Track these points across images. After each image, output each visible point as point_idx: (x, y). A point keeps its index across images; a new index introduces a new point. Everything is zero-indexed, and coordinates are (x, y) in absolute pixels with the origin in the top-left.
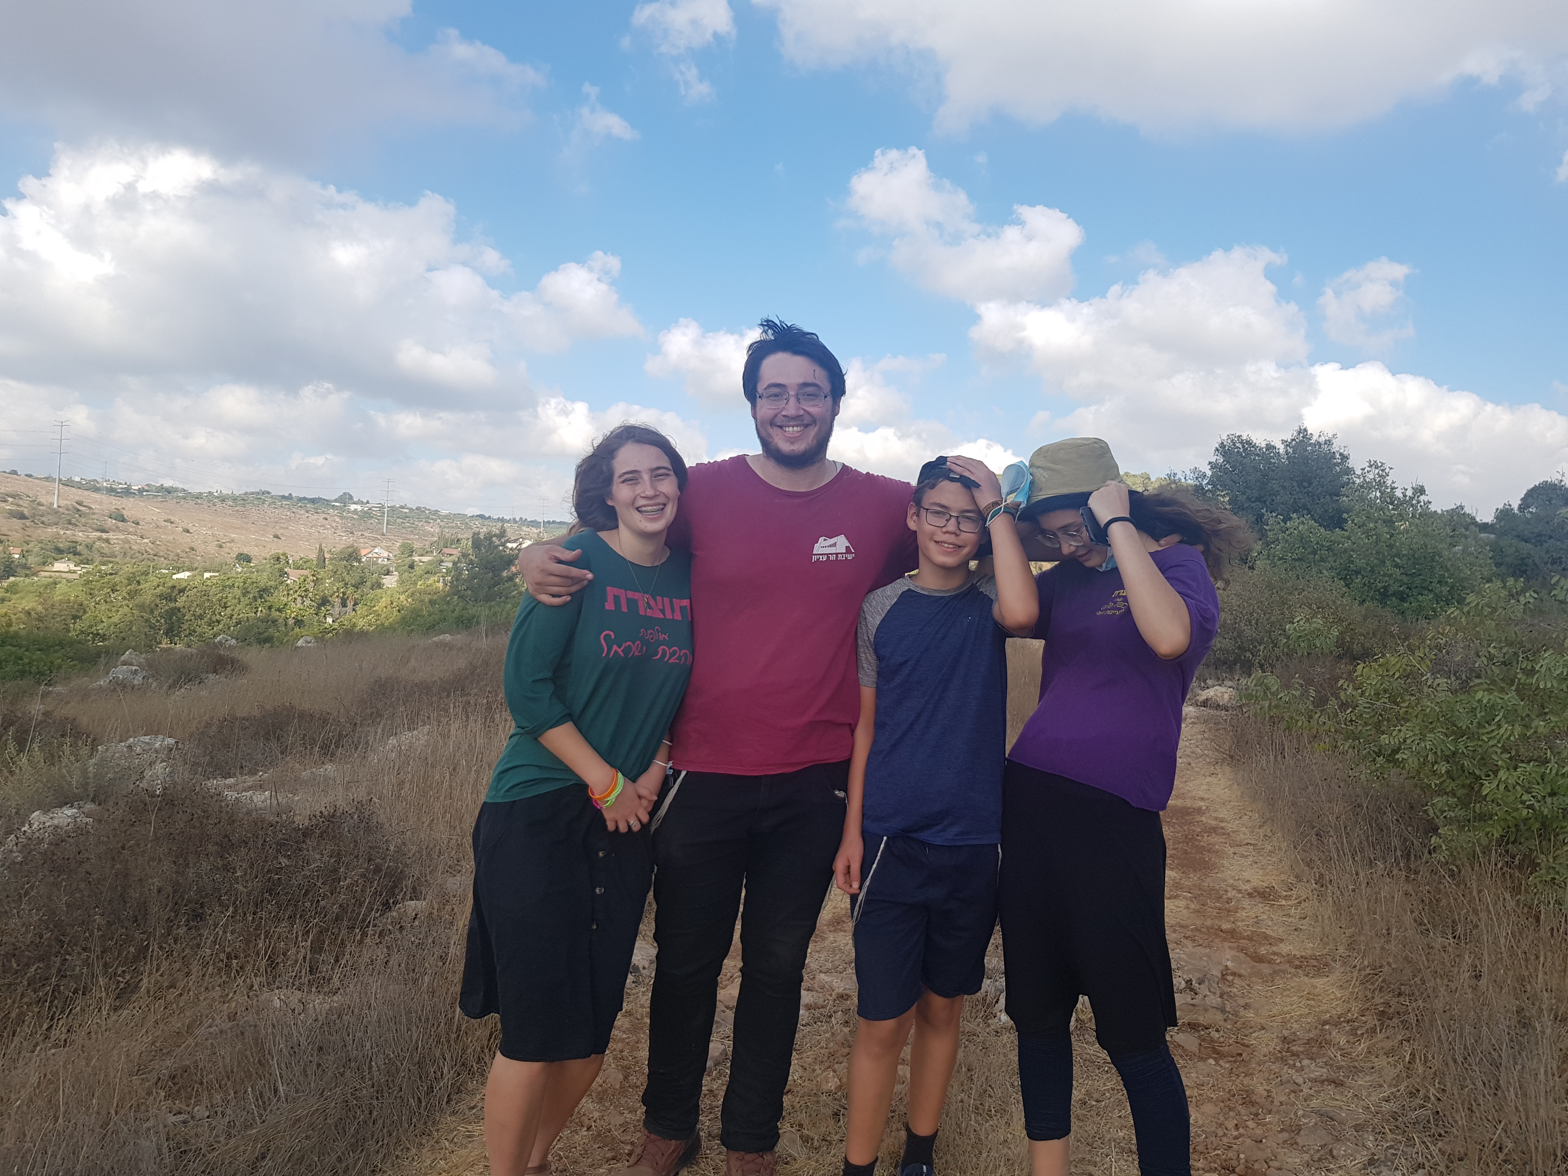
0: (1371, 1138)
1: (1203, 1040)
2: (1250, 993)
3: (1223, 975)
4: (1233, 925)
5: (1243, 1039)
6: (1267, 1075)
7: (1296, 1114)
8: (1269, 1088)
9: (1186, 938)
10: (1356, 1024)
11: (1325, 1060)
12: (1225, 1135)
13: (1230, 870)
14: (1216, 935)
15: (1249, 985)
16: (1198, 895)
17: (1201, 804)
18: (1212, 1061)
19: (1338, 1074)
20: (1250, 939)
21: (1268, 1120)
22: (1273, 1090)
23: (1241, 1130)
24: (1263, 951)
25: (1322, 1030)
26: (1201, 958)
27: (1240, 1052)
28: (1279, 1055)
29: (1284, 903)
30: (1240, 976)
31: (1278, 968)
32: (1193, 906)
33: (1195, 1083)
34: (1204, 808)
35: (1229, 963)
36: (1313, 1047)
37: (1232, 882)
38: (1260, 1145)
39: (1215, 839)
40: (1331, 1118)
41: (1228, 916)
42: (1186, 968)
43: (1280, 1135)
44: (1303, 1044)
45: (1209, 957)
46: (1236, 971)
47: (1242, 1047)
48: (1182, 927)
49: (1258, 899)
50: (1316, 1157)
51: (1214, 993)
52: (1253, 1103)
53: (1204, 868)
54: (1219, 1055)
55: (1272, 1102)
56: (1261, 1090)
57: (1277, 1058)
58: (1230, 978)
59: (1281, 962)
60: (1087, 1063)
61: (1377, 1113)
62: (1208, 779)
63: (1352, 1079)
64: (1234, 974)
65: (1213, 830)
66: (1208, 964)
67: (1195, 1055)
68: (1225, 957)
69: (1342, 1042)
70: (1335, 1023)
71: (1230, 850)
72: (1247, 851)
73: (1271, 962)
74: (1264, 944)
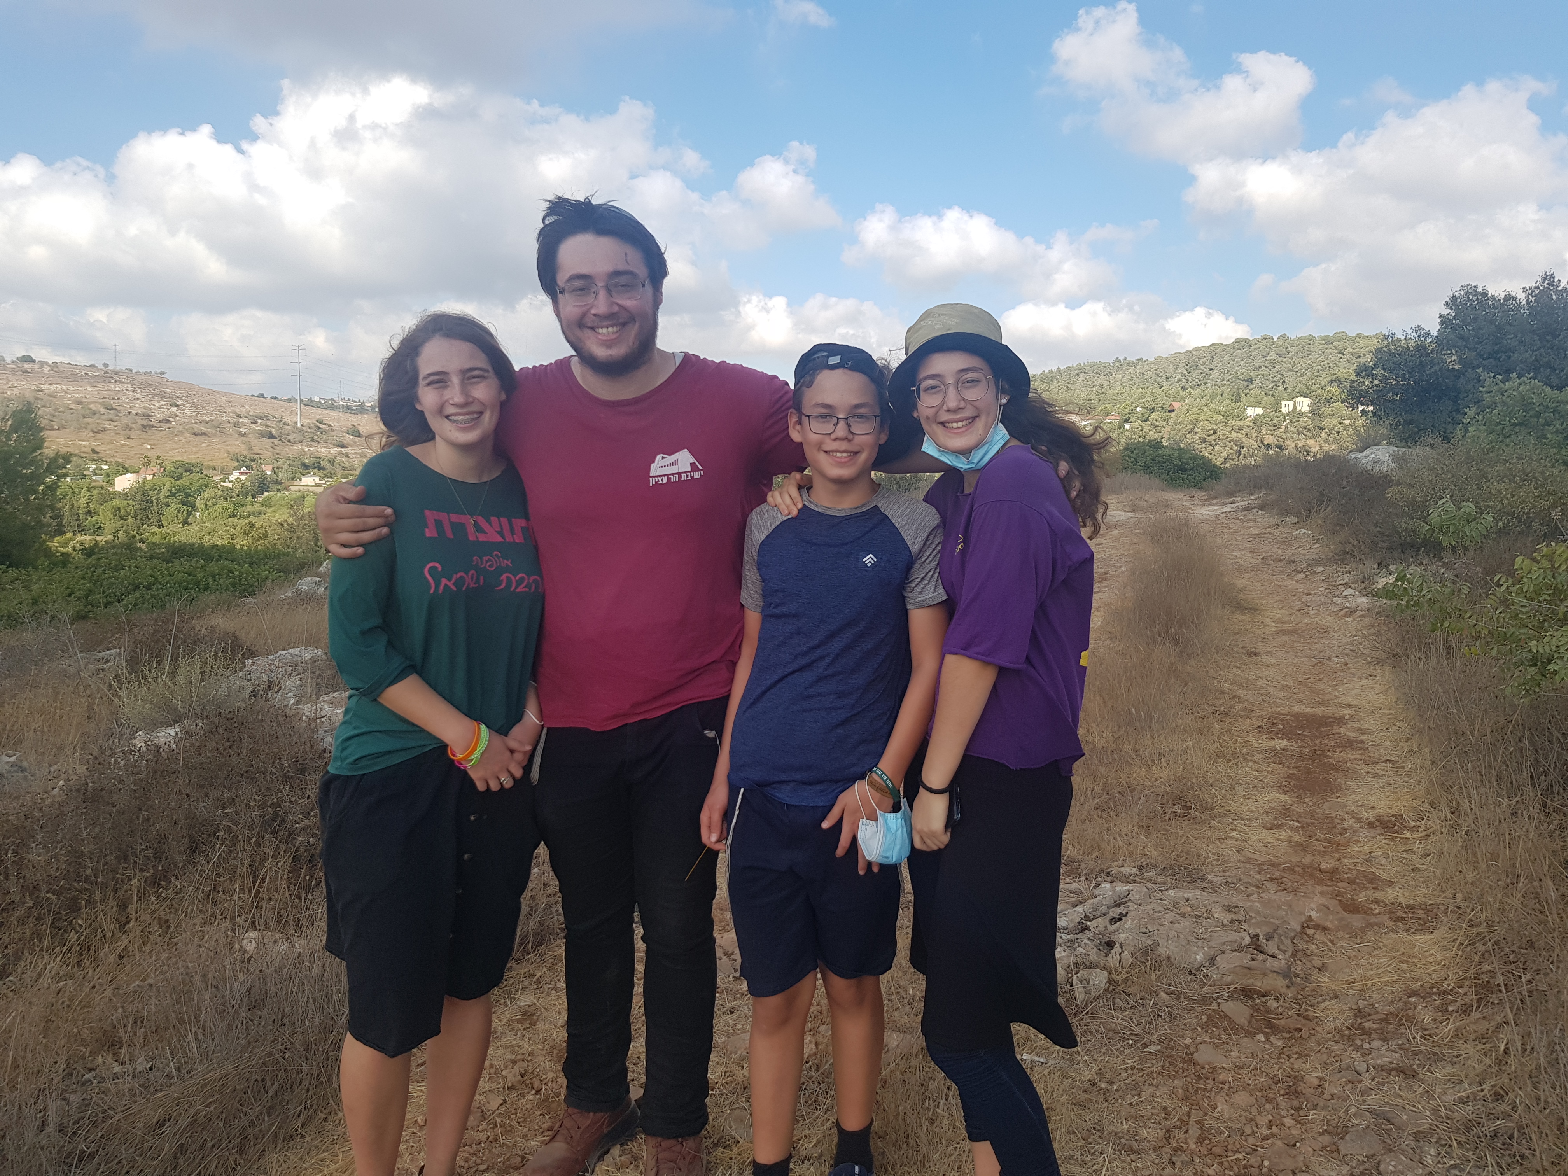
0: (1433, 1152)
1: (1257, 1010)
2: (1331, 951)
3: (1303, 928)
4: (1337, 863)
5: (1307, 1010)
6: (1325, 1057)
7: (1346, 1111)
8: (1321, 1075)
9: (1271, 879)
10: (1450, 997)
11: (1400, 1042)
12: (1253, 1133)
13: (1354, 792)
14: (1312, 876)
15: (1332, 941)
16: (1308, 825)
17: (1346, 711)
18: (1261, 1037)
19: (1412, 1062)
20: (1351, 882)
21: (1310, 1117)
22: (1328, 1078)
23: (1275, 1129)
24: (1363, 898)
25: (1406, 1003)
26: (1279, 907)
27: (1299, 1026)
28: (1347, 1032)
30: (1325, 929)
31: (1373, 920)
32: (1296, 838)
33: (1234, 1064)
34: (1347, 717)
35: (1313, 914)
36: (1390, 1024)
37: (1353, 808)
38: (1293, 1152)
39: (1349, 755)
40: (1388, 1120)
41: (1336, 851)
42: (1254, 921)
43: (1320, 1139)
44: (1380, 1020)
45: (1292, 906)
46: (1321, 922)
47: (1304, 1021)
48: (1273, 865)
49: (1379, 830)
51: (1284, 952)
52: (1297, 1094)
53: (1325, 791)
54: (1272, 1029)
55: (1323, 1093)
56: (1312, 1079)
57: (1342, 1036)
58: (1310, 932)
59: (1379, 913)
61: (1448, 1118)
62: (1364, 682)
63: (1428, 1070)
64: (1317, 927)
65: (1350, 744)
66: (1287, 914)
67: (1242, 1028)
68: (1313, 905)
69: (1427, 1020)
70: (1424, 995)
71: (1363, 768)
72: (1383, 770)
73: (1367, 912)
74: (1367, 889)
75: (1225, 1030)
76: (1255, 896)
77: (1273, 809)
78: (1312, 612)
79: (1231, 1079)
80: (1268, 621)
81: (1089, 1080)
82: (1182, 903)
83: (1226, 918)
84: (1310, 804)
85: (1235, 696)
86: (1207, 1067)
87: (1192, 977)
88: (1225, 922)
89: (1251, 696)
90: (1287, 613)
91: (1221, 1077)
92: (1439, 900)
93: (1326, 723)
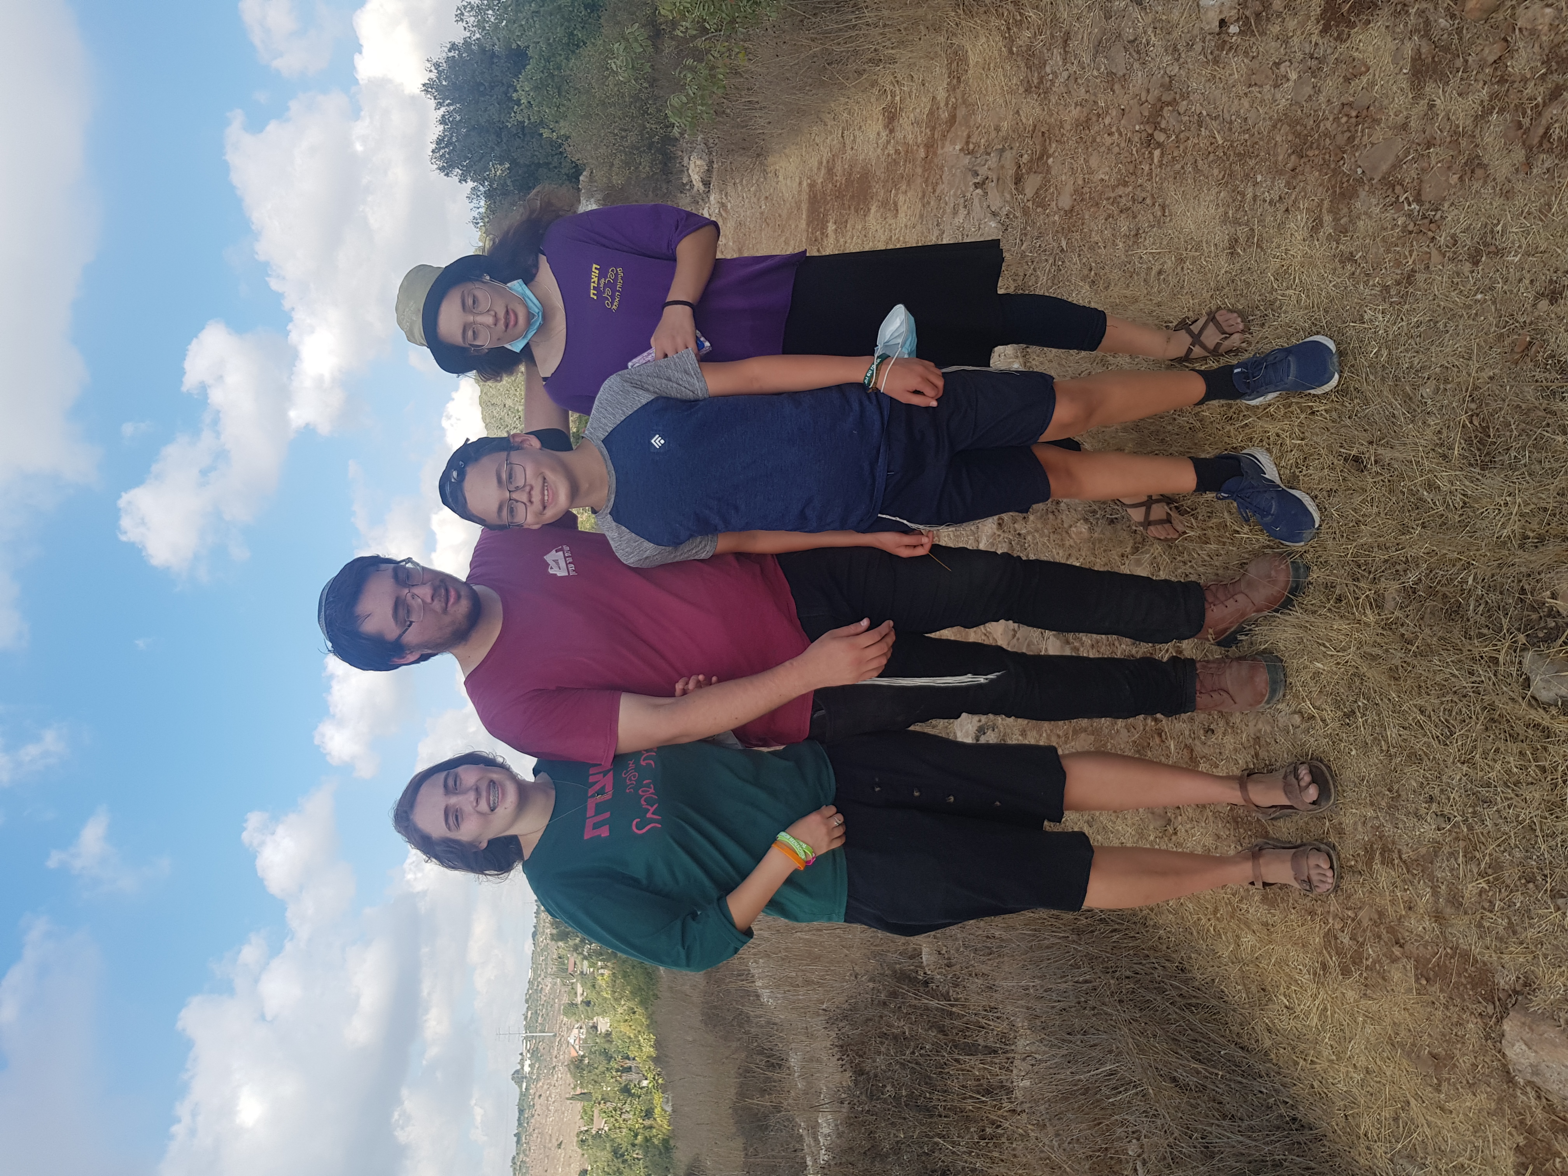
1: (1031, 169)
2: (984, 127)
3: (969, 153)
4: (921, 147)
5: (1029, 132)
6: (1061, 107)
7: (1096, 77)
8: (1073, 105)
9: (934, 191)
10: (1011, 21)
11: (1046, 51)
12: (1118, 145)
13: (867, 154)
14: (930, 163)
15: (978, 128)
16: (893, 182)
17: (805, 184)
18: (1050, 161)
19: (1059, 38)
20: (933, 129)
21: (1103, 104)
22: (1075, 100)
23: (1114, 129)
24: (945, 115)
25: (1018, 55)
26: (954, 175)
27: (1040, 134)
28: (1042, 96)
29: (898, 98)
30: (969, 137)
31: (960, 100)
32: (904, 187)
33: (1070, 176)
35: (958, 147)
36: (1033, 63)
37: (879, 150)
38: (1127, 111)
39: (838, 169)
40: (1100, 43)
41: (912, 149)
42: (964, 190)
43: (1117, 92)
44: (1031, 72)
45: (952, 167)
46: (964, 140)
47: (1036, 132)
48: (924, 196)
49: (896, 123)
50: (1136, 56)
51: (987, 161)
52: (1088, 119)
53: (867, 178)
54: (1044, 154)
55: (1086, 101)
56: (1075, 112)
57: (1045, 98)
58: (971, 146)
59: (955, 97)
60: (1056, 281)
62: (781, 178)
63: (1063, 23)
64: (967, 143)
65: (830, 171)
66: (959, 168)
67: (1044, 178)
68: (952, 151)
70: (1011, 42)
71: (849, 154)
72: (850, 137)
73: (954, 106)
74: (938, 115)
75: (1047, 190)
76: (947, 198)
79: (1081, 175)
83: (962, 212)
84: (877, 186)
86: (1074, 197)
87: (1009, 229)
88: (966, 212)
91: (1080, 182)
92: (943, 55)
93: (814, 197)
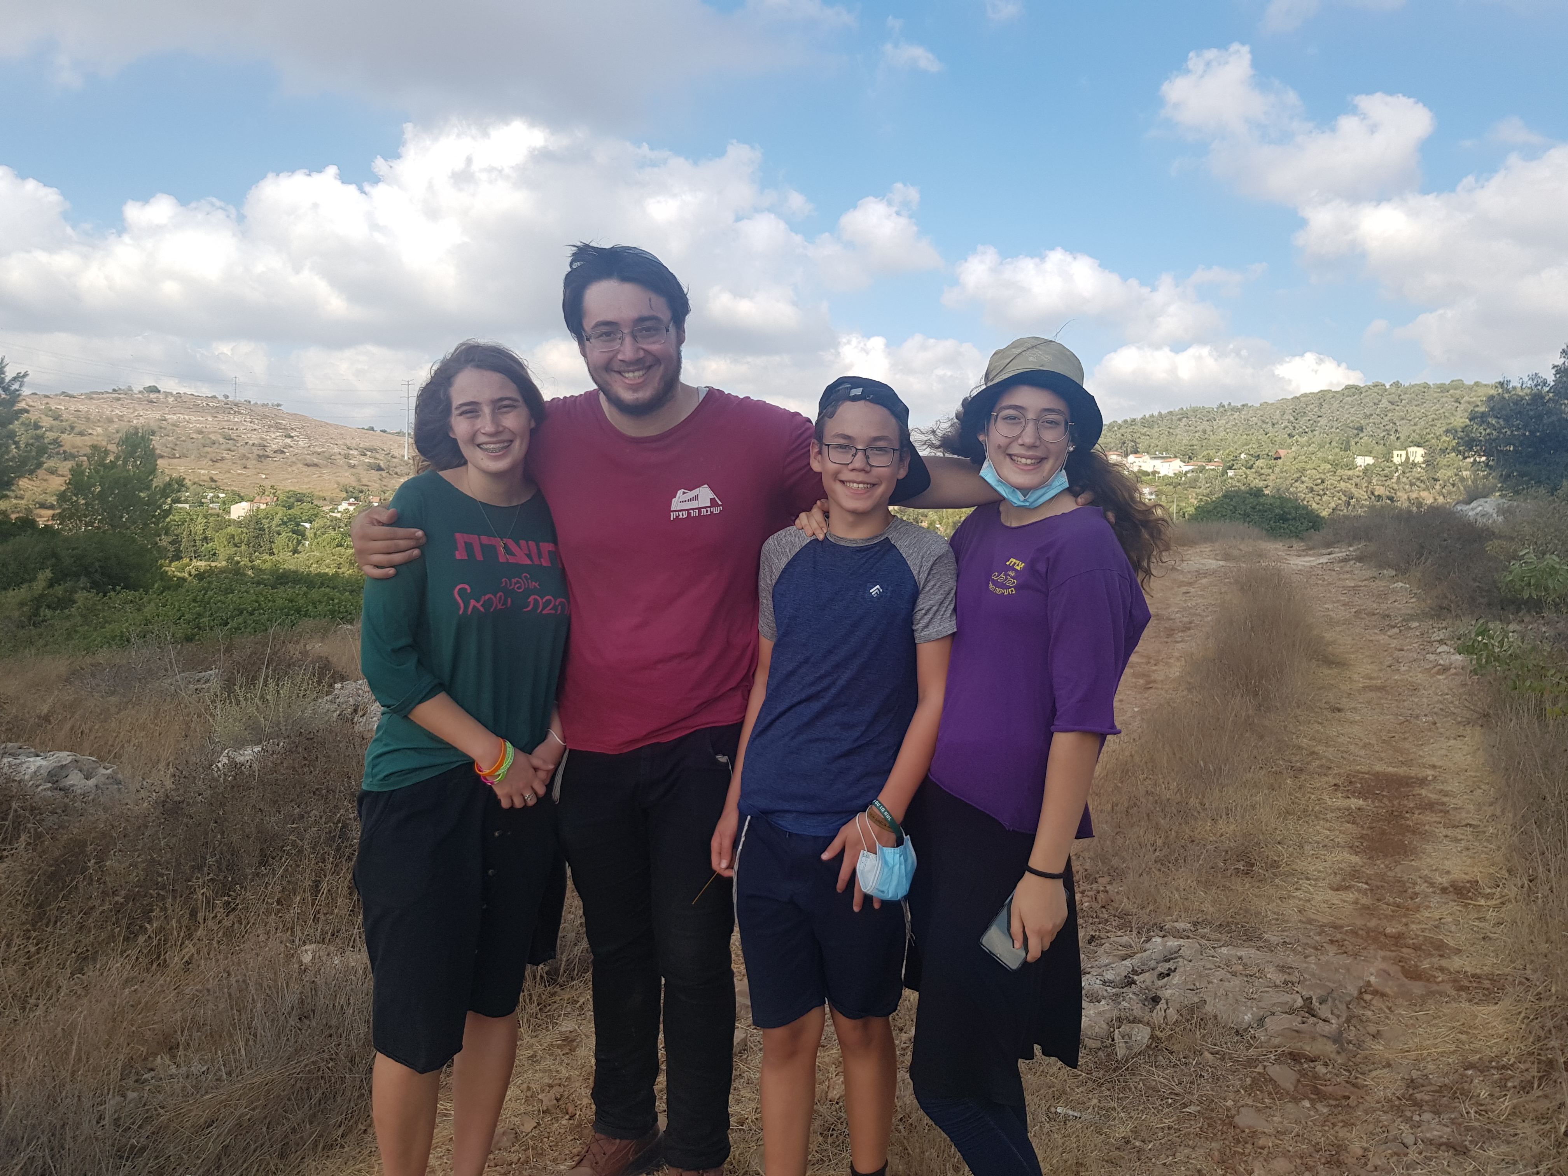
1: (1305, 1075)
2: (1387, 1018)
3: (1361, 993)
4: (1404, 928)
5: (1356, 1078)
6: (1371, 1127)
8: (1365, 1145)
9: (1332, 942)
10: (1510, 1072)
11: (1453, 1116)
13: (1429, 856)
14: (1375, 940)
15: (1390, 1009)
16: (1378, 887)
17: (1430, 773)
18: (1307, 1103)
19: (1464, 1138)
20: (1416, 948)
22: (1372, 1149)
24: (1427, 965)
25: (1462, 1075)
26: (1337, 970)
27: (1347, 1094)
28: (1397, 1103)
29: (1482, 902)
30: (1383, 995)
31: (1435, 987)
32: (1364, 901)
33: (1276, 1129)
34: (1430, 778)
35: (1372, 979)
36: (1444, 1097)
37: (1426, 872)
39: (1430, 817)
41: (1404, 916)
42: (1307, 983)
44: (1433, 1091)
45: (1348, 970)
46: (1380, 988)
47: (1352, 1088)
48: (1335, 927)
49: (1452, 896)
51: (1338, 1017)
53: (1399, 853)
54: (1318, 1095)
55: (1366, 1164)
56: (1356, 1148)
57: (1392, 1107)
58: (1367, 997)
59: (1443, 981)
62: (1452, 742)
63: (1481, 1148)
64: (1376, 993)
65: (1430, 806)
66: (1344, 978)
67: (1288, 1093)
68: (1372, 970)
69: (1484, 1094)
70: (1482, 1068)
71: (1441, 831)
72: (1463, 834)
73: (1431, 979)
74: (1432, 955)
75: (1270, 1094)
76: (1313, 957)
77: (1342, 869)
78: (1403, 669)
79: (1270, 1144)
80: (1355, 677)
81: (1123, 1138)
82: (1234, 961)
83: (1279, 978)
84: (1382, 866)
85: (1313, 753)
86: (1247, 1131)
87: (1239, 1038)
88: (1278, 982)
89: (1330, 753)
90: (1377, 668)
91: (1261, 1142)
92: (1507, 970)
93: (1407, 784)
